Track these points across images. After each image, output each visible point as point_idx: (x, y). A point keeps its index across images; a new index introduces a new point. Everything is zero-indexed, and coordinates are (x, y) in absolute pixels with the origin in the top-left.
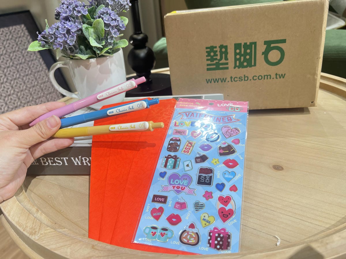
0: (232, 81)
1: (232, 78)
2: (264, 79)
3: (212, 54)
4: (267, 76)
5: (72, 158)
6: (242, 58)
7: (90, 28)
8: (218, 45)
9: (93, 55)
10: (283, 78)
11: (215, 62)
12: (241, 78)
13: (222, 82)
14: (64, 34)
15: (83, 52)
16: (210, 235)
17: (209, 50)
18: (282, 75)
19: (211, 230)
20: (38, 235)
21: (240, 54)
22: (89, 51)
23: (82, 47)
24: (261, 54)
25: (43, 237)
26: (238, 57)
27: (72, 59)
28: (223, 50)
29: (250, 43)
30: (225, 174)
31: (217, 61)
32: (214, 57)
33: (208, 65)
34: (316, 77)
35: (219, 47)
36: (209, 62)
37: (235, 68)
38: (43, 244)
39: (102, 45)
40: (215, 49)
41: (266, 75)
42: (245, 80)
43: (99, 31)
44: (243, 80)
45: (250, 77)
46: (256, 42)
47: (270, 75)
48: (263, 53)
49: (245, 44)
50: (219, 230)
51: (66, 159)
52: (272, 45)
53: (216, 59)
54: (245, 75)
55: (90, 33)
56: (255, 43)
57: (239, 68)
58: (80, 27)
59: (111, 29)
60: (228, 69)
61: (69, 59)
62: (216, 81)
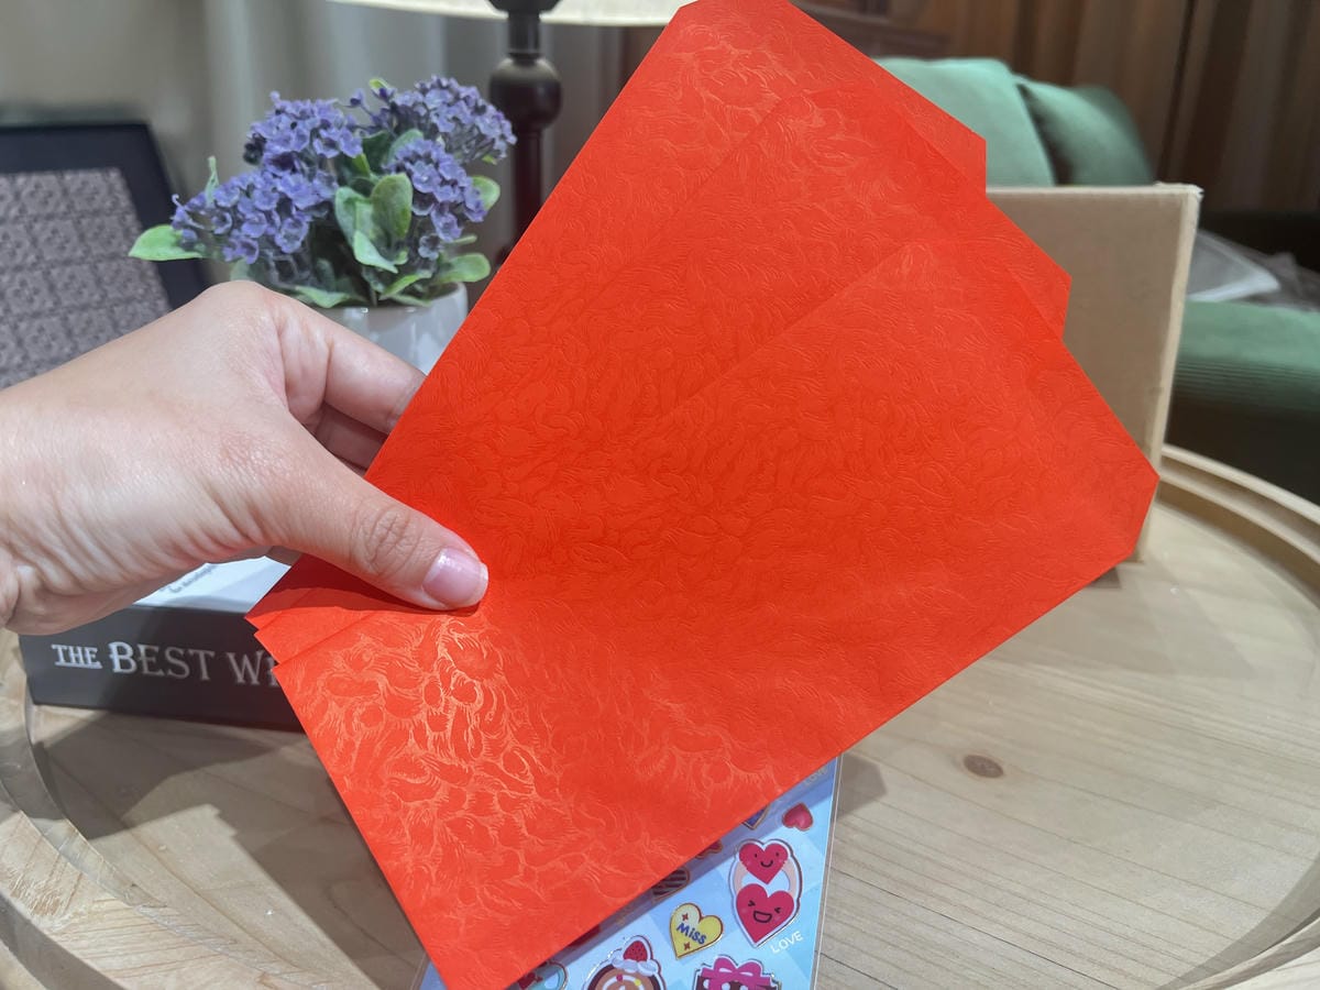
5: (231, 656)
7: (360, 202)
9: (361, 294)
14: (268, 214)
15: (324, 280)
19: (704, 970)
20: (64, 914)
22: (345, 280)
23: (325, 264)
25: (82, 927)
38: (79, 949)
39: (396, 266)
43: (393, 215)
50: (737, 967)
51: (205, 654)
55: (360, 218)
58: (326, 194)
59: (433, 212)
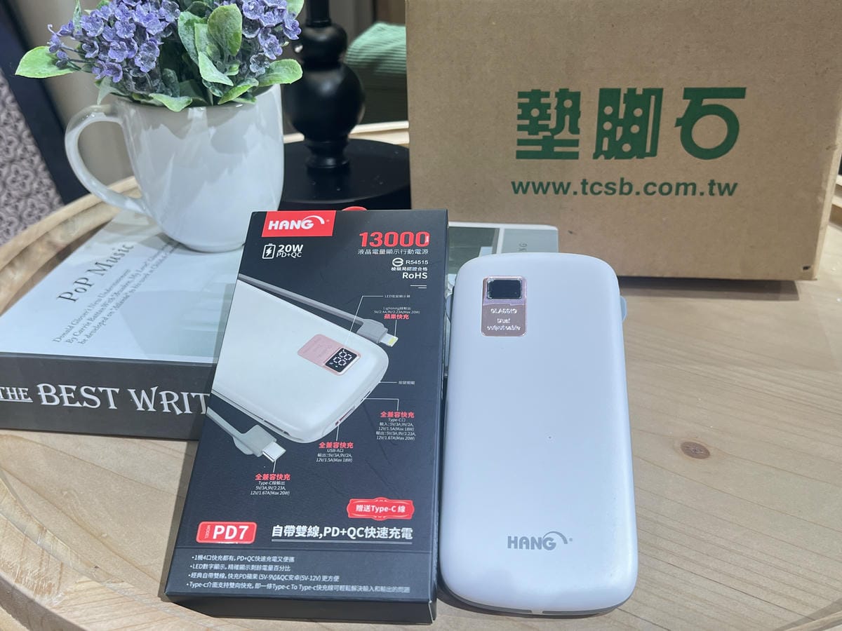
0: (584, 193)
1: (587, 183)
2: (677, 193)
3: (535, 113)
4: (686, 185)
5: (132, 391)
6: (620, 130)
7: (197, 23)
8: (553, 91)
9: (200, 95)
10: (731, 194)
11: (541, 135)
12: (611, 186)
13: (557, 192)
14: (128, 41)
15: (170, 86)
17: (526, 100)
18: (727, 185)
20: (58, 593)
21: (613, 118)
22: (186, 83)
23: (171, 73)
24: (674, 123)
25: (72, 602)
26: (608, 126)
27: (138, 102)
28: (568, 103)
29: (644, 90)
31: (548, 134)
32: (540, 122)
33: (520, 142)
34: (820, 199)
35: (557, 95)
36: (525, 135)
37: (596, 156)
38: (74, 618)
39: (230, 77)
40: (544, 100)
41: (684, 184)
42: (621, 193)
43: (226, 38)
44: (618, 192)
45: (639, 186)
46: (661, 90)
47: (694, 185)
48: (679, 122)
49: (632, 91)
51: (112, 391)
52: (706, 102)
53: (545, 128)
54: (622, 180)
55: (199, 37)
56: (659, 93)
57: (607, 157)
58: (171, 19)
59: (260, 35)
60: (577, 158)
61: (127, 102)
62: (541, 190)
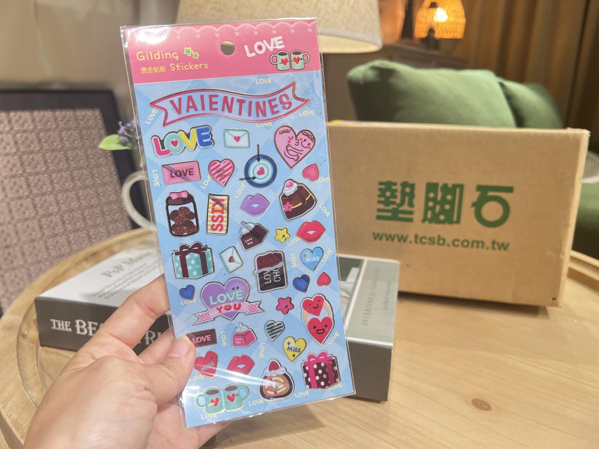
16: (305, 371)
19: (304, 363)
30: (305, 256)
50: (317, 356)
